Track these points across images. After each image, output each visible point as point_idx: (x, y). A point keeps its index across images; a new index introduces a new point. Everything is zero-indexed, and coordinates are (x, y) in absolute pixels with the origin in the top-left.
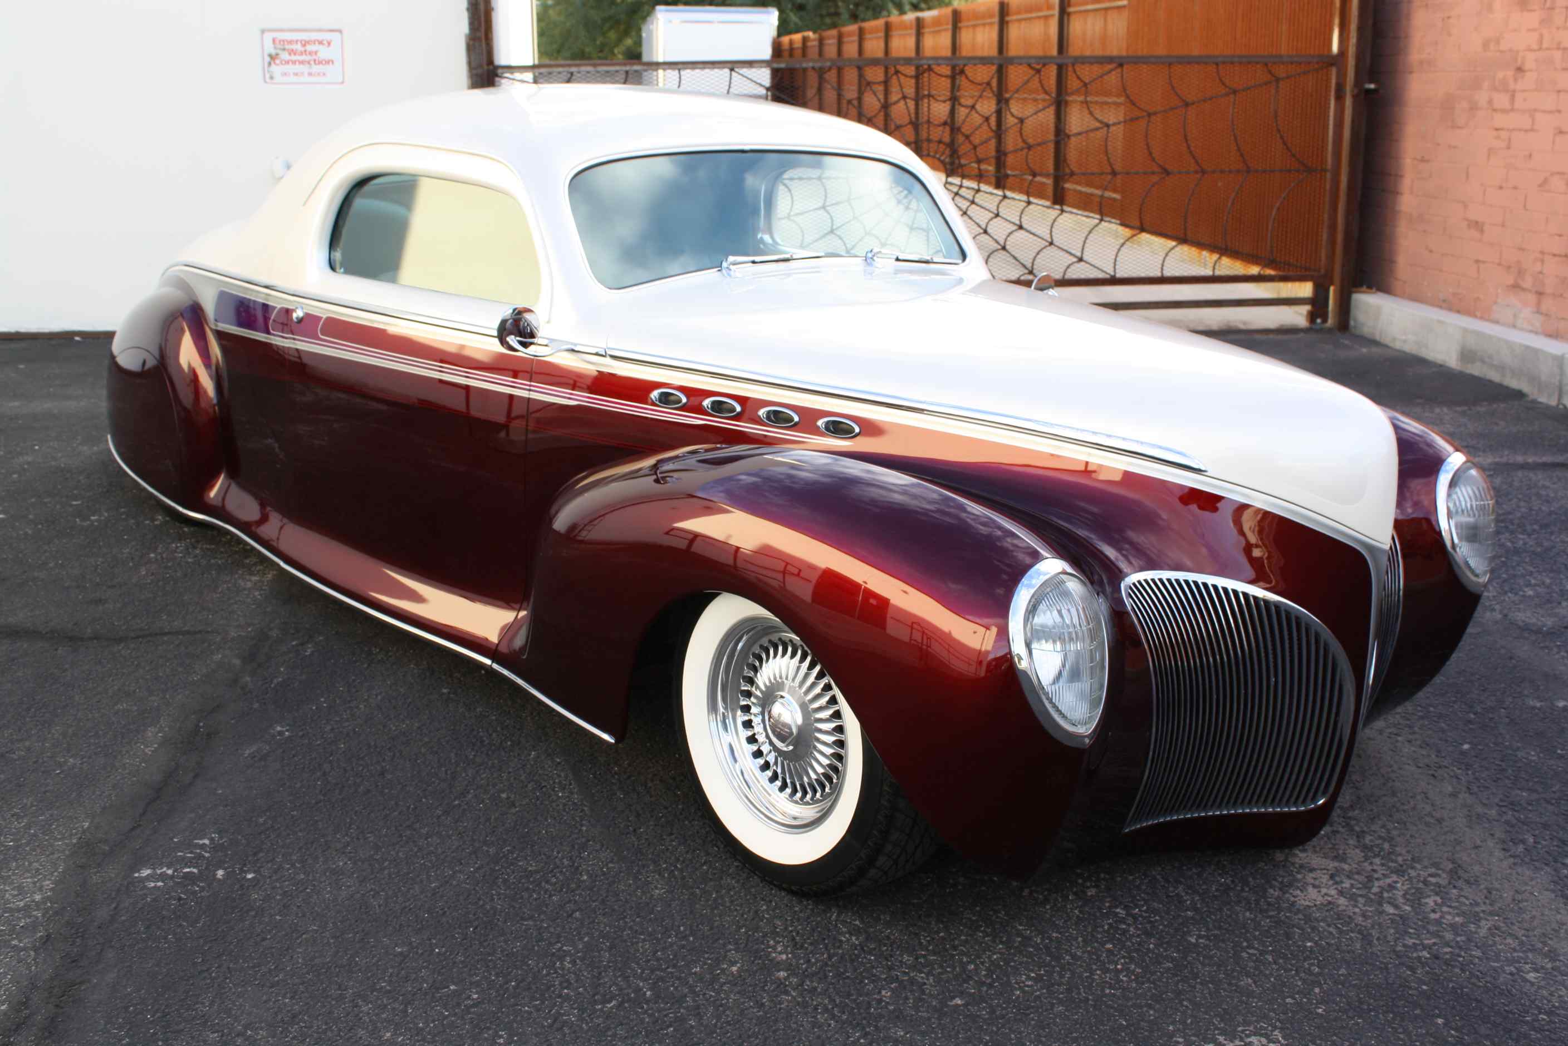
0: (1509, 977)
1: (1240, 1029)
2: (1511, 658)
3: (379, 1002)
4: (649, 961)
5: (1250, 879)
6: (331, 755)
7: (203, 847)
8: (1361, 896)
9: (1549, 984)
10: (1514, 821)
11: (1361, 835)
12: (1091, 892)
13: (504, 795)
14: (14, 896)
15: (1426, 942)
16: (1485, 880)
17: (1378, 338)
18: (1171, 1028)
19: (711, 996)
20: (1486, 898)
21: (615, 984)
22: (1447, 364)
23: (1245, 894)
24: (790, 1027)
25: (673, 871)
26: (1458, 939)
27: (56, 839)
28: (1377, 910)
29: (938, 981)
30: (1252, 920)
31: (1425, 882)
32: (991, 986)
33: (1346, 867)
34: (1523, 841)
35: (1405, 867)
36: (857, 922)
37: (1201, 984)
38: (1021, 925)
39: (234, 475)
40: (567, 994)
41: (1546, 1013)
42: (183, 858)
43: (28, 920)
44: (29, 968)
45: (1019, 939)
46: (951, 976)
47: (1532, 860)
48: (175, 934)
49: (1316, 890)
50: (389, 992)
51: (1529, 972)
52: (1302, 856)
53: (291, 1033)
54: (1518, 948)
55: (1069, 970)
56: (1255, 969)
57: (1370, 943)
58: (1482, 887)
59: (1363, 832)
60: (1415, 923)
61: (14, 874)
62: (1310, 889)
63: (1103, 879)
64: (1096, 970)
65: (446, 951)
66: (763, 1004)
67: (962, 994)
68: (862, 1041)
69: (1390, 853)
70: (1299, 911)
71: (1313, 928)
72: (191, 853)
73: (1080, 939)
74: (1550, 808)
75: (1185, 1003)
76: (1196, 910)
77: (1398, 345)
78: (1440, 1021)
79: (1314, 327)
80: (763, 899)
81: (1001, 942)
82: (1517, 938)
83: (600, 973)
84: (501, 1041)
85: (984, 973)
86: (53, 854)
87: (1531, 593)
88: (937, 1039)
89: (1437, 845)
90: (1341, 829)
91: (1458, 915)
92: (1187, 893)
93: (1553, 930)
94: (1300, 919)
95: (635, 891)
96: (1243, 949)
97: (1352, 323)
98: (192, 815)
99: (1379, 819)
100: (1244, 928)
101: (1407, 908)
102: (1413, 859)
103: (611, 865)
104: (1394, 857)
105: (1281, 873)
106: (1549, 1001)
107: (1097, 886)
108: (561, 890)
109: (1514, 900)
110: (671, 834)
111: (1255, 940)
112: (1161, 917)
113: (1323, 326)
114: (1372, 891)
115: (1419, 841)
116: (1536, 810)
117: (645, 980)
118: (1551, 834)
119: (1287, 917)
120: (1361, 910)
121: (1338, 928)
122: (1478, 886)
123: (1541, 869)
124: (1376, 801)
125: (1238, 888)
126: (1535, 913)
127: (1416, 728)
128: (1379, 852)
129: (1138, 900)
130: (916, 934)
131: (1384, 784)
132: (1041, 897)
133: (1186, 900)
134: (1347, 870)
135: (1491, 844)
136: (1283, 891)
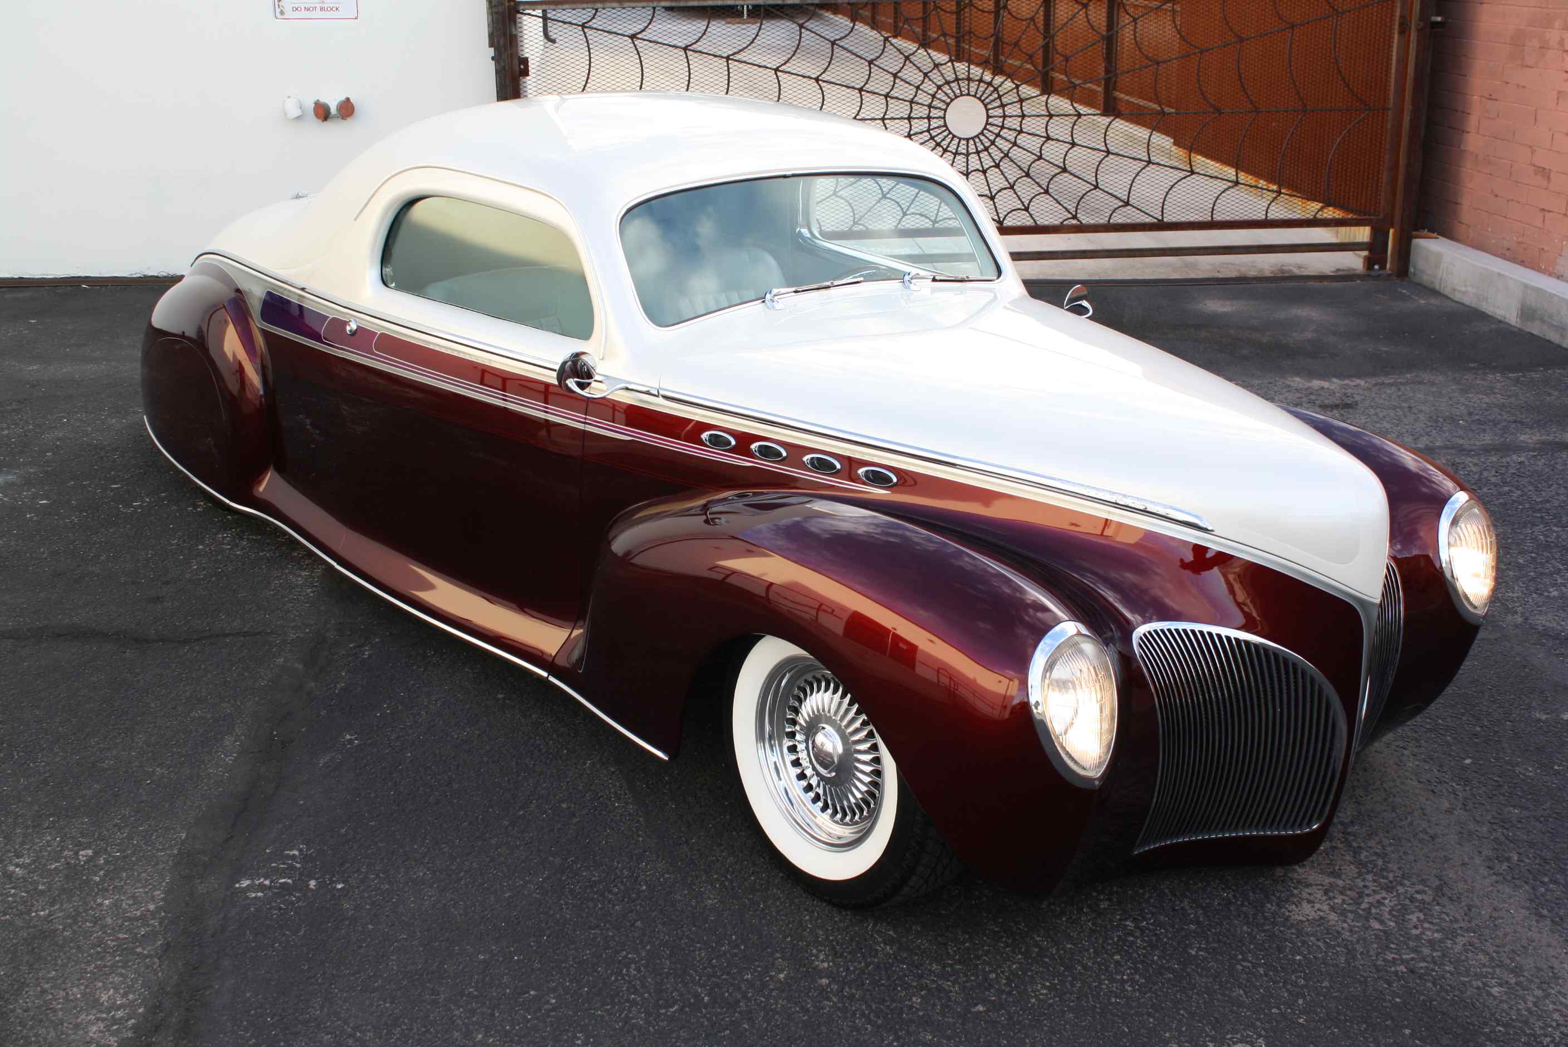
0: (1475, 991)
1: (1229, 1036)
2: (1525, 667)
3: (469, 1006)
4: (706, 968)
5: (1251, 894)
6: (400, 764)
7: (294, 857)
8: (1351, 911)
9: (1510, 998)
10: (1502, 839)
11: (1356, 852)
12: (1104, 905)
13: (564, 806)
14: (130, 905)
15: (1405, 957)
16: (1468, 897)
17: (1437, 287)
18: (1167, 1035)
19: (761, 1002)
20: (1466, 914)
21: (675, 989)
22: (1507, 321)
23: (1244, 909)
24: (831, 1031)
25: (723, 881)
26: (1435, 954)
27: (158, 850)
28: (1363, 925)
29: (963, 988)
30: (1248, 934)
31: (1412, 899)
32: (1010, 993)
33: (1340, 883)
34: (1508, 859)
35: (1394, 883)
36: (891, 933)
37: (1197, 994)
38: (1038, 936)
39: (280, 470)
40: (634, 1000)
41: (1505, 1026)
42: (277, 869)
43: (147, 929)
44: (156, 974)
45: (1037, 950)
46: (974, 984)
47: (1513, 878)
48: (280, 943)
49: (1310, 906)
50: (477, 997)
51: (1492, 987)
52: (1300, 872)
53: (394, 1035)
54: (1487, 964)
55: (1080, 980)
56: (1248, 981)
57: (1354, 958)
58: (1464, 904)
59: (1360, 847)
60: (1397, 939)
61: (125, 884)
62: (1305, 904)
63: (1116, 892)
64: (1105, 979)
65: (524, 959)
66: (807, 1010)
67: (984, 1001)
68: (895, 1044)
69: (1382, 869)
70: (1292, 925)
71: (1304, 943)
72: (283, 864)
73: (1091, 950)
74: (1537, 824)
75: (1182, 1012)
76: (1198, 923)
77: (1458, 297)
78: (1407, 1032)
79: (1372, 273)
80: (806, 910)
81: (1021, 953)
82: (1488, 954)
83: (662, 980)
84: (579, 1042)
85: (1004, 981)
86: (157, 864)
87: (1555, 593)
88: (961, 1043)
89: (1428, 862)
90: (1340, 845)
91: (1437, 931)
92: (1191, 907)
93: (1523, 947)
94: (1292, 934)
95: (690, 901)
96: (1238, 962)
97: (1412, 270)
98: (280, 826)
99: (1377, 835)
100: (1240, 941)
101: (1392, 924)
102: (1403, 875)
103: (667, 876)
104: (1385, 874)
105: (1280, 888)
106: (1508, 1014)
107: (1110, 900)
108: (623, 900)
109: (1491, 917)
110: (721, 845)
111: (1250, 953)
112: (1166, 930)
113: (1381, 272)
114: (1362, 907)
115: (1411, 858)
116: (1525, 828)
117: (703, 986)
118: (1535, 852)
119: (1281, 932)
120: (1349, 925)
121: (1326, 942)
122: (1460, 903)
123: (1521, 887)
124: (1376, 817)
125: (1239, 903)
126: (1508, 930)
127: (1423, 741)
128: (1373, 868)
129: (1147, 913)
130: (944, 944)
131: (1385, 799)
132: (1058, 909)
133: (1190, 914)
134: (1341, 885)
135: (1477, 861)
136: (1279, 906)
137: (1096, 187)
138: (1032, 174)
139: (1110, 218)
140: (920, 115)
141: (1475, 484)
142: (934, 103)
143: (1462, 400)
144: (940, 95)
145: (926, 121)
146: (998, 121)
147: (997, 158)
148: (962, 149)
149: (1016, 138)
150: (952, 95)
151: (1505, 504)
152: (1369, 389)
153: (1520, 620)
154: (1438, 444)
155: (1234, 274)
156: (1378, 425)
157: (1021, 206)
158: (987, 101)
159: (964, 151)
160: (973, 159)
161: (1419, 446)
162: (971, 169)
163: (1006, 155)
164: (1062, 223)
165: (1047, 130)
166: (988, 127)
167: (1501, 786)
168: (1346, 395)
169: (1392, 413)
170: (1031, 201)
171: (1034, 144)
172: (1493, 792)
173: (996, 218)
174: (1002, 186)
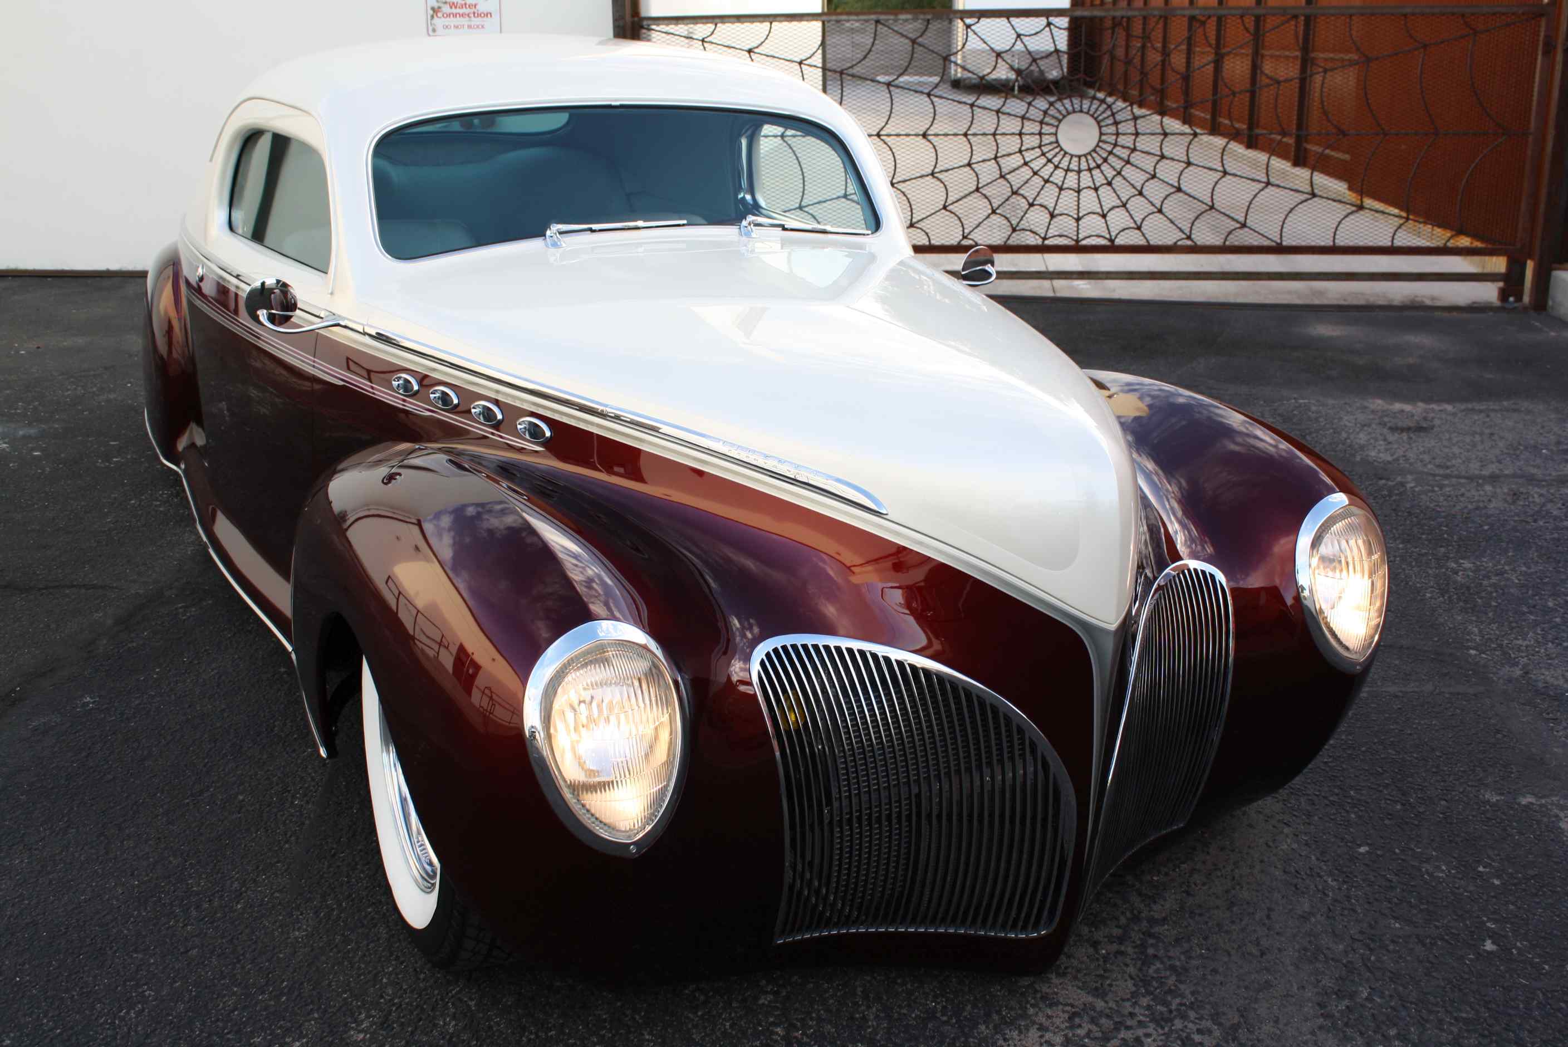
2: (1498, 731)
5: (969, 1007)
6: (113, 734)
10: (1359, 964)
11: (1146, 962)
12: (765, 1000)
13: (240, 798)
23: (946, 1028)
33: (1100, 1004)
34: (1352, 996)
35: (1175, 1013)
38: (650, 1033)
47: (1346, 1025)
49: (1038, 1034)
59: (1156, 956)
62: (1033, 1033)
63: (793, 984)
69: (1170, 991)
74: (1418, 948)
76: (871, 1041)
79: (1507, 305)
80: (397, 958)
83: (155, 1030)
89: (1239, 987)
90: (1130, 950)
92: (877, 1016)
95: (276, 929)
97: (1550, 303)
99: (1188, 941)
102: (1193, 1004)
103: (277, 895)
104: (1169, 998)
105: (1013, 1003)
107: (776, 993)
108: (204, 919)
110: (368, 863)
113: (1516, 305)
114: (1109, 1045)
115: (1219, 978)
116: (1398, 951)
118: (1395, 989)
123: (1352, 1040)
124: (1201, 915)
125: (945, 1018)
127: (1316, 818)
128: (1156, 988)
129: (811, 1019)
130: (524, 1029)
131: (1227, 892)
132: (702, 998)
133: (869, 1027)
134: (1098, 1009)
135: (1308, 994)
136: (997, 1029)
137: (1212, 207)
138: (1145, 192)
139: (1226, 240)
140: (1033, 131)
141: (1532, 516)
142: (1046, 120)
143: (1556, 429)
144: (1052, 111)
145: (1038, 137)
146: (1112, 139)
147: (1110, 176)
148: (1074, 166)
149: (1129, 156)
150: (1064, 112)
151: (1559, 540)
152: (1454, 414)
153: (1518, 672)
154: (1506, 472)
155: (1362, 302)
156: (1447, 450)
157: (1133, 225)
158: (1101, 118)
159: (1076, 168)
160: (1085, 176)
161: (1483, 473)
162: (1082, 185)
163: (1119, 173)
164: (1175, 243)
165: (1161, 149)
166: (1101, 144)
167: (1392, 888)
168: (1425, 419)
169: (1468, 439)
170: (1143, 220)
171: (1148, 163)
172: (1377, 896)
173: (1108, 236)
174: (1114, 204)
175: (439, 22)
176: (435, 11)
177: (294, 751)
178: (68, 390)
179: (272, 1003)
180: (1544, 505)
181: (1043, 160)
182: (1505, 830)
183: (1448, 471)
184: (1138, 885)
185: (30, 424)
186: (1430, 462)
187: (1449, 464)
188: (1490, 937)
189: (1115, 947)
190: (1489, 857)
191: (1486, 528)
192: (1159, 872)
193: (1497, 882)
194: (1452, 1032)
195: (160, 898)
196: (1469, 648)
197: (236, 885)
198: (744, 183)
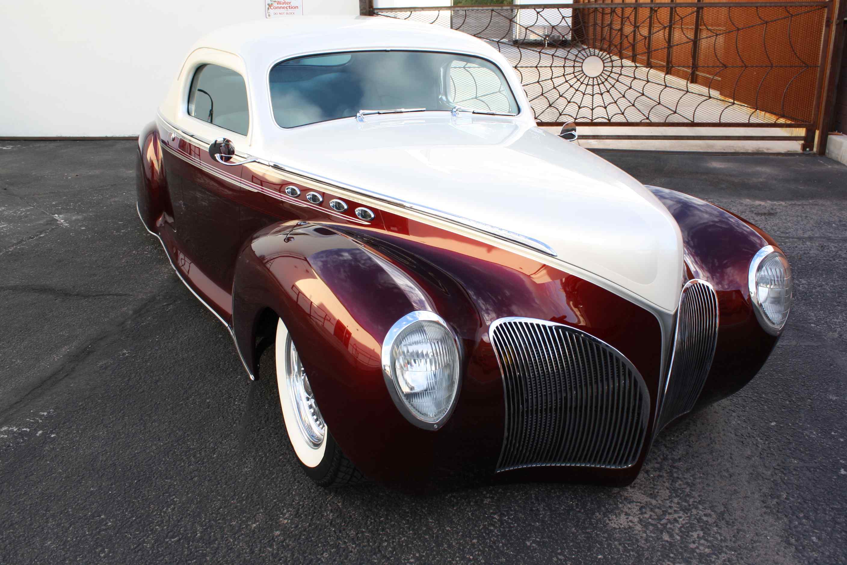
2: (831, 365)
3: (60, 521)
4: (213, 513)
5: (589, 504)
6: (140, 368)
7: (42, 416)
8: (652, 525)
10: (779, 481)
11: (674, 480)
12: (487, 501)
13: (208, 401)
16: (740, 523)
17: (839, 160)
19: (230, 542)
20: (734, 536)
21: (185, 526)
23: (580, 515)
28: (657, 536)
29: (361, 551)
30: (573, 534)
31: (699, 520)
32: (389, 559)
33: (654, 502)
34: (778, 497)
35: (692, 506)
36: (340, 504)
38: (432, 519)
40: (156, 530)
42: (28, 422)
45: (424, 529)
46: (370, 548)
47: (778, 511)
49: (626, 517)
50: (69, 515)
52: (630, 491)
55: (441, 554)
57: (640, 561)
58: (735, 527)
59: (678, 478)
60: (677, 550)
62: (623, 516)
63: (500, 493)
64: (457, 557)
65: (115, 493)
66: (253, 552)
69: (688, 495)
70: (607, 531)
71: (609, 545)
73: (461, 533)
74: (808, 473)
76: (543, 521)
79: (805, 152)
80: (298, 482)
81: (413, 530)
83: (182, 518)
85: (390, 549)
89: (721, 493)
90: (665, 475)
91: (708, 547)
92: (544, 509)
94: (604, 537)
95: (235, 467)
96: (556, 555)
97: (827, 151)
98: (50, 398)
99: (693, 470)
100: (565, 539)
101: (678, 538)
102: (700, 501)
103: (233, 450)
104: (688, 499)
105: (611, 502)
107: (492, 498)
108: (198, 463)
109: (752, 540)
110: (277, 434)
111: (568, 549)
112: (518, 525)
113: (811, 152)
114: (662, 522)
115: (711, 488)
116: (798, 475)
117: (202, 526)
118: (799, 493)
119: (597, 535)
120: (647, 535)
121: (625, 547)
122: (733, 526)
123: (780, 519)
124: (697, 457)
125: (578, 510)
126: (762, 552)
127: (748, 408)
128: (681, 494)
129: (512, 511)
130: (368, 517)
131: (709, 445)
132: (455, 500)
133: (541, 514)
134: (654, 504)
135: (756, 496)
136: (605, 515)
137: (659, 103)
138: (626, 96)
139: (666, 120)
140: (570, 65)
141: (832, 257)
142: (577, 59)
143: (838, 214)
144: (580, 55)
145: (572, 68)
147: (608, 88)
148: (591, 82)
149: (618, 78)
150: (586, 55)
152: (786, 207)
153: (836, 335)
154: (816, 235)
155: (733, 151)
156: (785, 224)
157: (620, 112)
158: (604, 58)
159: (592, 84)
160: (596, 88)
161: (805, 236)
162: (595, 92)
163: (613, 86)
164: (641, 121)
165: (634, 74)
166: (604, 72)
167: (790, 443)
168: (772, 209)
169: (795, 219)
170: (625, 109)
171: (628, 81)
172: (784, 447)
173: (607, 118)
174: (610, 102)
175: (271, 11)
176: (270, 6)
177: (231, 377)
178: (94, 197)
179: (239, 504)
180: (837, 252)
181: (575, 80)
182: (842, 414)
183: (787, 235)
184: (664, 442)
185: (78, 213)
186: (778, 231)
187: (787, 231)
188: (843, 468)
189: (657, 473)
190: (836, 428)
191: (810, 263)
192: (674, 436)
193: (842, 440)
194: (831, 515)
195: (175, 452)
196: (810, 323)
197: (212, 445)
198: (442, 90)
